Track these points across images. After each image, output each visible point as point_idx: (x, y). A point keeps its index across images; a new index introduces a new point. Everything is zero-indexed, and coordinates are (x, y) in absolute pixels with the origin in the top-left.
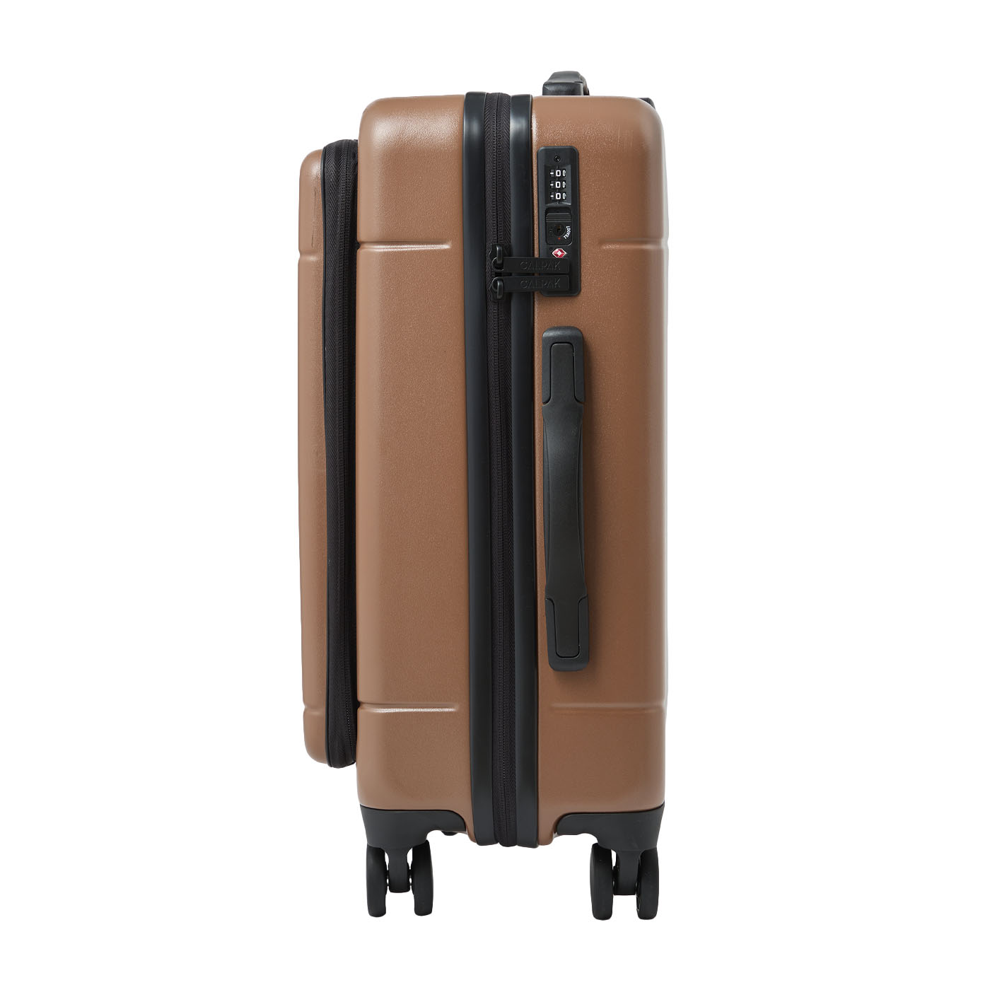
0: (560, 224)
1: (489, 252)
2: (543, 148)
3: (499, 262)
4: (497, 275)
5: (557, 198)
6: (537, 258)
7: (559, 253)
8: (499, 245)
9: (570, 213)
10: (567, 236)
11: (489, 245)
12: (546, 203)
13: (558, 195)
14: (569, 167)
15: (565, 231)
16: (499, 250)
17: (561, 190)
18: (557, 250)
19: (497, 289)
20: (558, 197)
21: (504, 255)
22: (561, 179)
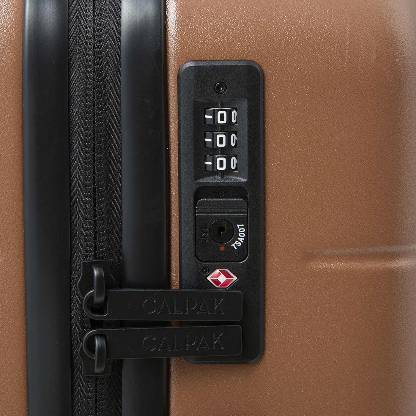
0: (223, 219)
1: (77, 278)
2: (190, 64)
3: (99, 300)
4: (94, 324)
5: (219, 168)
6: (176, 293)
7: (222, 279)
8: (98, 264)
9: (245, 199)
10: (238, 243)
11: (78, 262)
12: (197, 177)
13: (221, 162)
14: (244, 104)
15: (234, 235)
16: (100, 277)
17: (227, 152)
18: (217, 271)
19: (93, 352)
20: (221, 165)
21: (109, 285)
22: (228, 128)
